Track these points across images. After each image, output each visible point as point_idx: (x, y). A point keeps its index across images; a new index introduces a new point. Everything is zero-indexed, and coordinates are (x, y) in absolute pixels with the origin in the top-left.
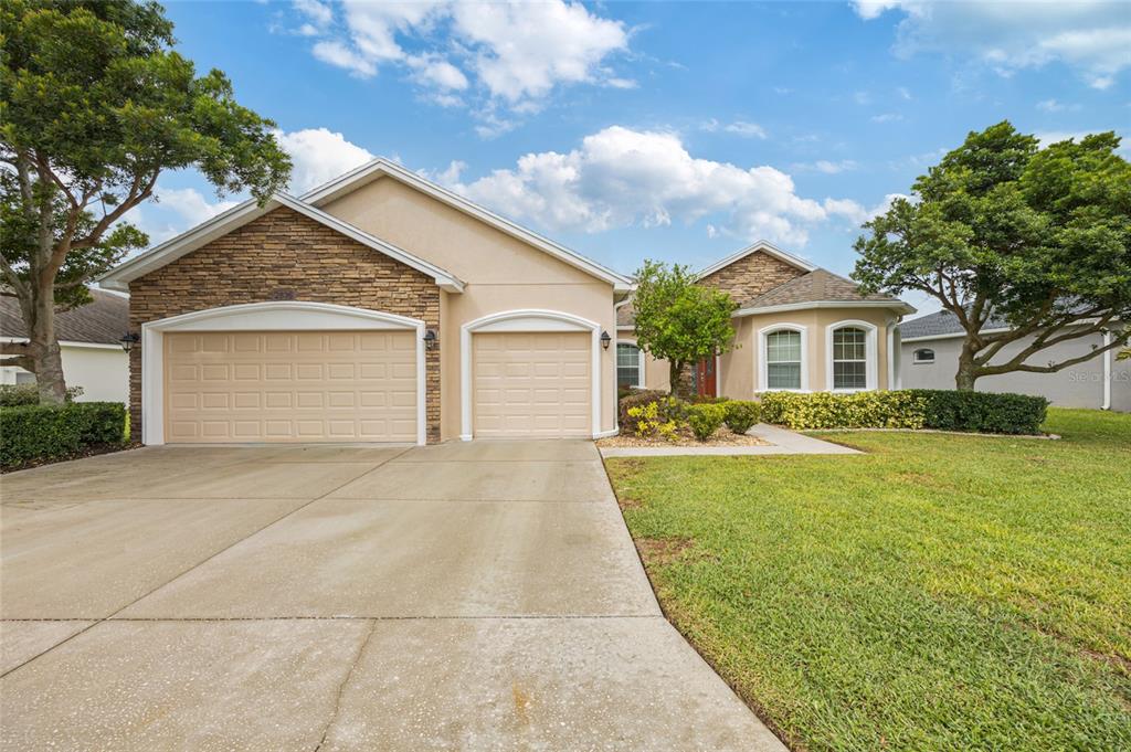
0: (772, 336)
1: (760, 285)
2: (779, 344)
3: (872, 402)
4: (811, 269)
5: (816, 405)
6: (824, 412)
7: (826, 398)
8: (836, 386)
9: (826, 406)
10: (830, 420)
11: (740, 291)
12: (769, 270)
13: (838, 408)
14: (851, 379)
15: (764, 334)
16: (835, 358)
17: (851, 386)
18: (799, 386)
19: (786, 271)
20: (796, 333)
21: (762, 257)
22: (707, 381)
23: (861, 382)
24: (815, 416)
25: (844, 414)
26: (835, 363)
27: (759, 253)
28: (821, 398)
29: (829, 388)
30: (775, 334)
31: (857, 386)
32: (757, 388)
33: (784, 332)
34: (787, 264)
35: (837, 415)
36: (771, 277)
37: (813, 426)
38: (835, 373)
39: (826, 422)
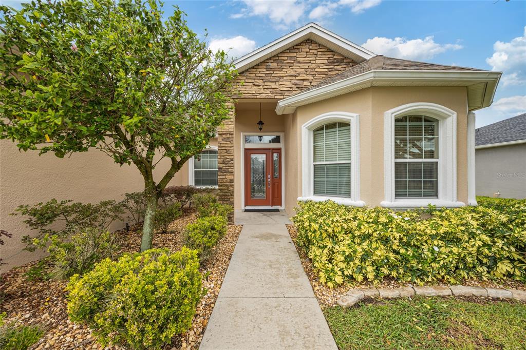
0: (318, 131)
1: (310, 77)
2: (325, 141)
3: (473, 235)
4: (367, 57)
5: (367, 237)
6: (380, 252)
7: (385, 225)
8: (398, 195)
9: (385, 241)
10: (392, 267)
11: (288, 84)
12: (321, 62)
13: (407, 245)
14: (417, 185)
15: (309, 129)
16: (396, 158)
17: (418, 195)
18: (348, 194)
19: (340, 62)
20: (345, 125)
21: (313, 46)
22: (273, 184)
23: (432, 190)
24: (363, 260)
25: (419, 258)
26: (396, 164)
27: (309, 41)
28: (376, 222)
29: (389, 200)
30: (321, 129)
31: (426, 195)
32: (301, 195)
33: (331, 126)
34: (340, 54)
35: (405, 259)
36: (323, 69)
37: (360, 278)
38: (396, 177)
39: (385, 271)
